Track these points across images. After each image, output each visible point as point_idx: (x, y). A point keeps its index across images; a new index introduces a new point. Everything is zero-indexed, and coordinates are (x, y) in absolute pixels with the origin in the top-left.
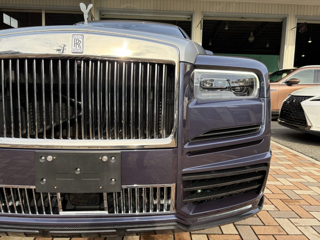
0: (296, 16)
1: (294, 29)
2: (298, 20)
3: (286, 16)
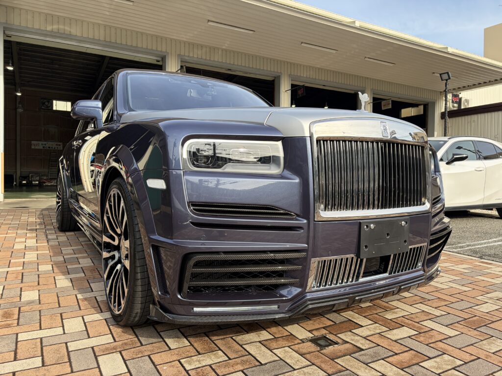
0: (290, 76)
1: (288, 92)
2: (292, 80)
3: (280, 74)
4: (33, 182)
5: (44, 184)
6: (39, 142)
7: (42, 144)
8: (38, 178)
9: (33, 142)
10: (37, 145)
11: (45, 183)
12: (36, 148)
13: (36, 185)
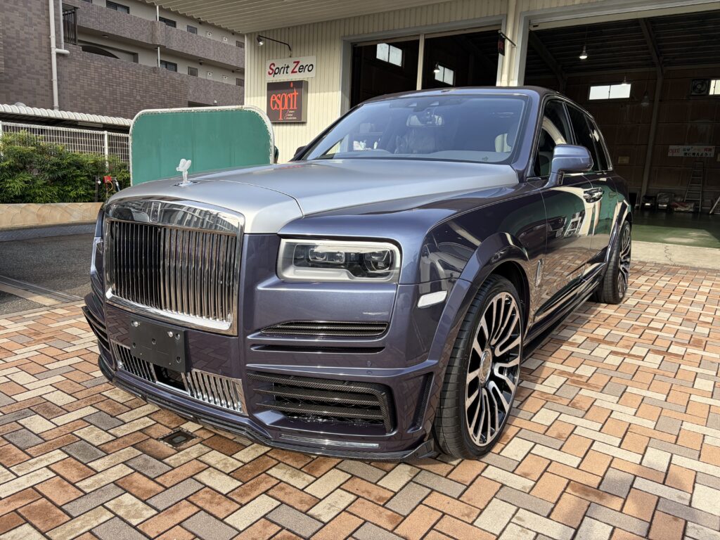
4: (660, 205)
5: (675, 209)
6: (680, 147)
7: (684, 150)
8: (667, 200)
9: (671, 147)
10: (677, 151)
11: (677, 207)
12: (675, 155)
13: (663, 210)
